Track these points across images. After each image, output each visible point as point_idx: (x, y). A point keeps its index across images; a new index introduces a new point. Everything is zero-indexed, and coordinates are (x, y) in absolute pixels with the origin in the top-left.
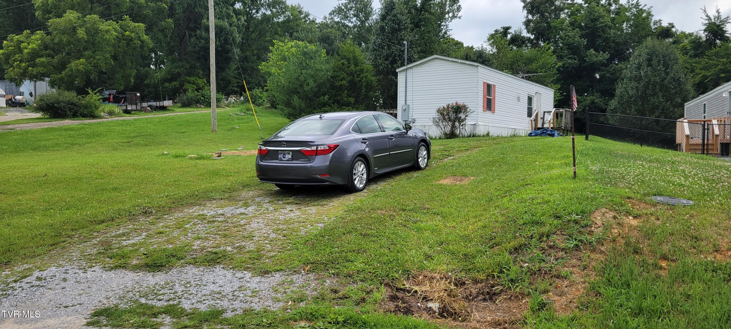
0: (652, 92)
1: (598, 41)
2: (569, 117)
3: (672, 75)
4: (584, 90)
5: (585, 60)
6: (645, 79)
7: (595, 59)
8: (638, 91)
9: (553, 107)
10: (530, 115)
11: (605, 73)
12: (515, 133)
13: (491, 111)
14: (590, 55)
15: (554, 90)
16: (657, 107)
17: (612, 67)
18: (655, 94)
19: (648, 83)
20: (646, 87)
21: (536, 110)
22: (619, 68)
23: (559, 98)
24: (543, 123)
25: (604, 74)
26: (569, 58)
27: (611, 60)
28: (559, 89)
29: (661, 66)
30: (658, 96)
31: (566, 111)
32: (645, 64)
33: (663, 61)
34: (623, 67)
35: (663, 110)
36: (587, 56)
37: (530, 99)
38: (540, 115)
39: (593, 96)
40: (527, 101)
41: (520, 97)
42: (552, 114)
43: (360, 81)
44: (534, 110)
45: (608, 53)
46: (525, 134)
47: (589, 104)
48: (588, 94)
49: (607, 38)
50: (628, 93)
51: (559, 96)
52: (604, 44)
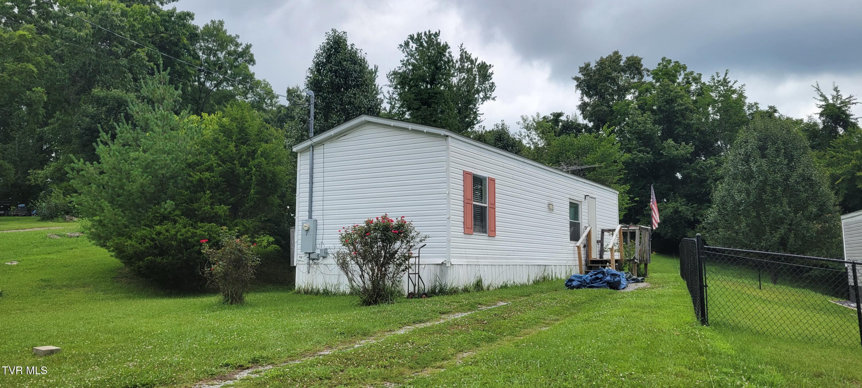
0: (771, 196)
1: (676, 129)
2: (647, 240)
3: (800, 170)
4: (662, 194)
5: (662, 154)
6: (759, 177)
7: (675, 153)
8: (748, 195)
9: (617, 221)
10: (575, 236)
11: (689, 171)
12: (546, 274)
13: (485, 232)
14: (669, 147)
15: (618, 193)
16: (781, 221)
17: (698, 163)
18: (776, 200)
19: (765, 182)
20: (762, 190)
21: (586, 228)
22: (708, 164)
23: (629, 205)
24: (602, 251)
25: (688, 173)
26: (640, 151)
27: (696, 154)
28: (629, 192)
29: (782, 158)
30: (781, 203)
31: (641, 229)
32: (757, 153)
33: (785, 149)
34: (713, 163)
35: (790, 225)
36: (664, 148)
37: (574, 208)
38: (596, 237)
39: (676, 202)
40: (568, 211)
41: (554, 204)
42: (616, 232)
43: (248, 173)
44: (583, 227)
45: (692, 145)
46: (566, 273)
47: (672, 213)
48: (668, 200)
49: (689, 125)
50: (733, 197)
51: (628, 202)
52: (685, 133)
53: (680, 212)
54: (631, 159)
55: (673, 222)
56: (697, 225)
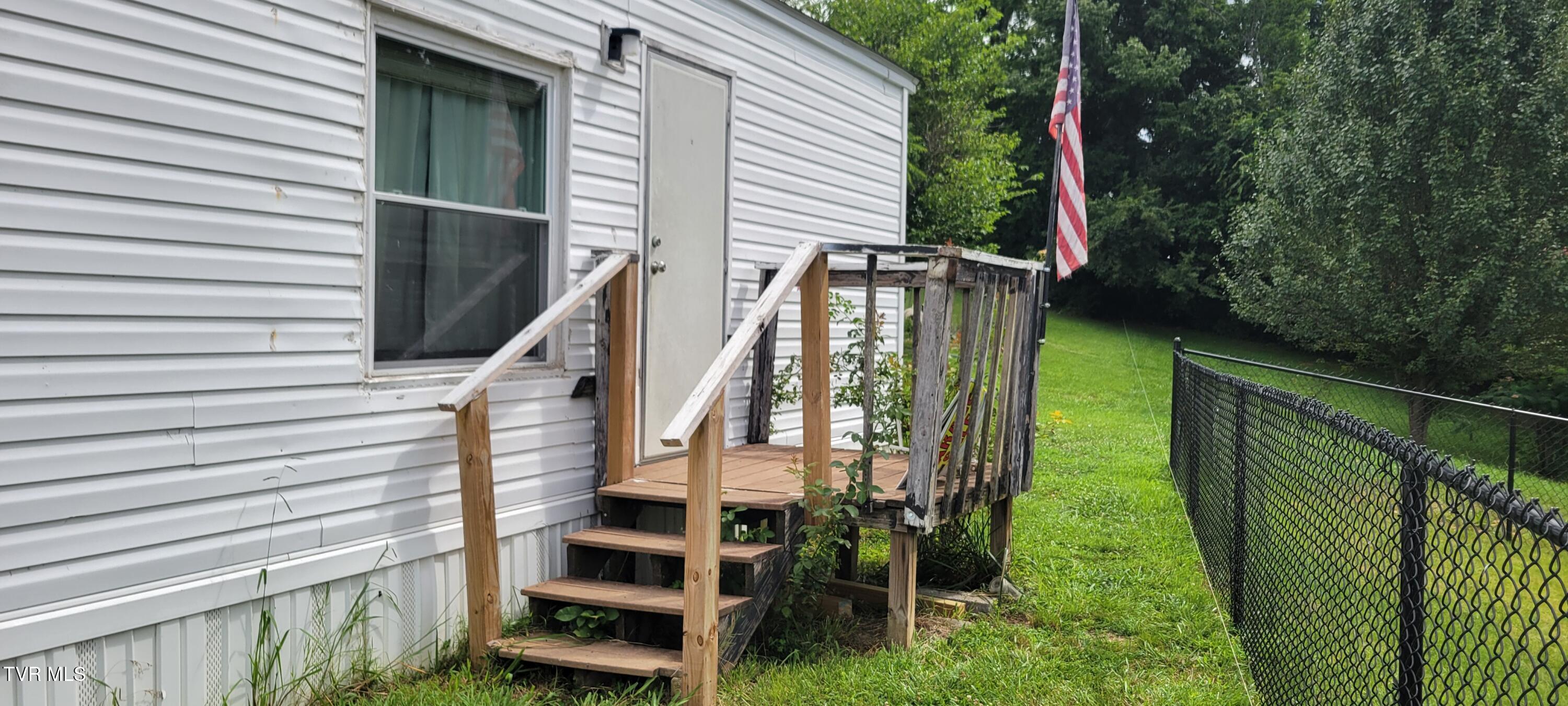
7: (1145, 73)
8: (1378, 159)
11: (1173, 120)
14: (1130, 57)
15: (911, 87)
22: (1220, 102)
25: (1171, 125)
34: (1234, 101)
39: (1136, 196)
45: (1186, 54)
47: (1124, 223)
48: (1116, 194)
50: (1322, 170)
51: (1014, 184)
52: (1171, 25)
53: (1145, 221)
54: (1037, 90)
55: (1127, 246)
56: (1183, 254)
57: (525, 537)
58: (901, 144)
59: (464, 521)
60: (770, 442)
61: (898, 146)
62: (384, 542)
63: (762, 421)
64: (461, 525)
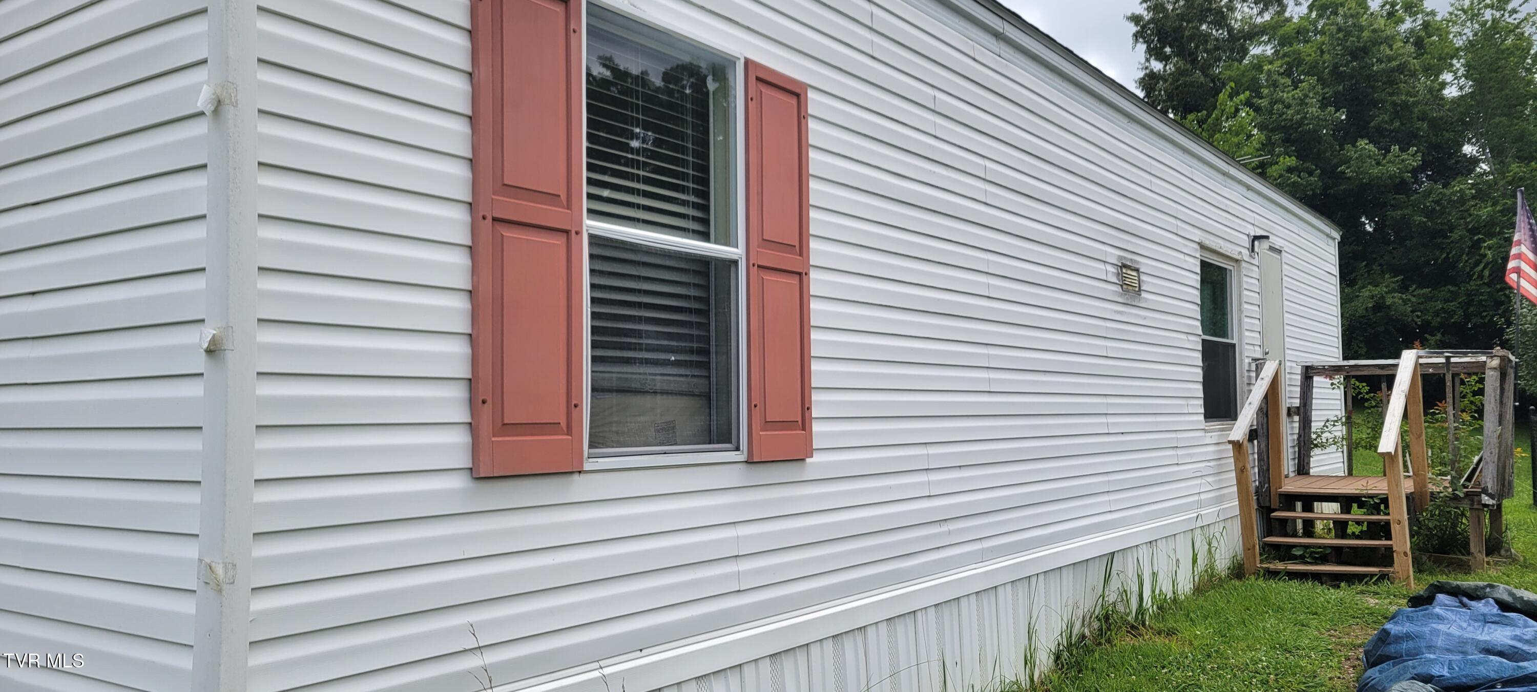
7: (1375, 171)
10: (1216, 400)
11: (1405, 211)
13: (723, 440)
14: (1359, 157)
15: (1338, 237)
21: (1259, 363)
24: (1305, 446)
27: (1421, 172)
36: (1349, 160)
37: (1216, 285)
38: (1291, 396)
40: (1195, 295)
41: (1145, 265)
44: (1247, 361)
45: (1416, 152)
46: (1195, 561)
49: (1405, 106)
52: (1397, 124)
53: (1389, 307)
57: (1232, 521)
58: (1336, 276)
59: (1239, 500)
60: (1311, 474)
61: (1334, 278)
62: (1219, 508)
63: (1306, 461)
64: (1237, 503)
